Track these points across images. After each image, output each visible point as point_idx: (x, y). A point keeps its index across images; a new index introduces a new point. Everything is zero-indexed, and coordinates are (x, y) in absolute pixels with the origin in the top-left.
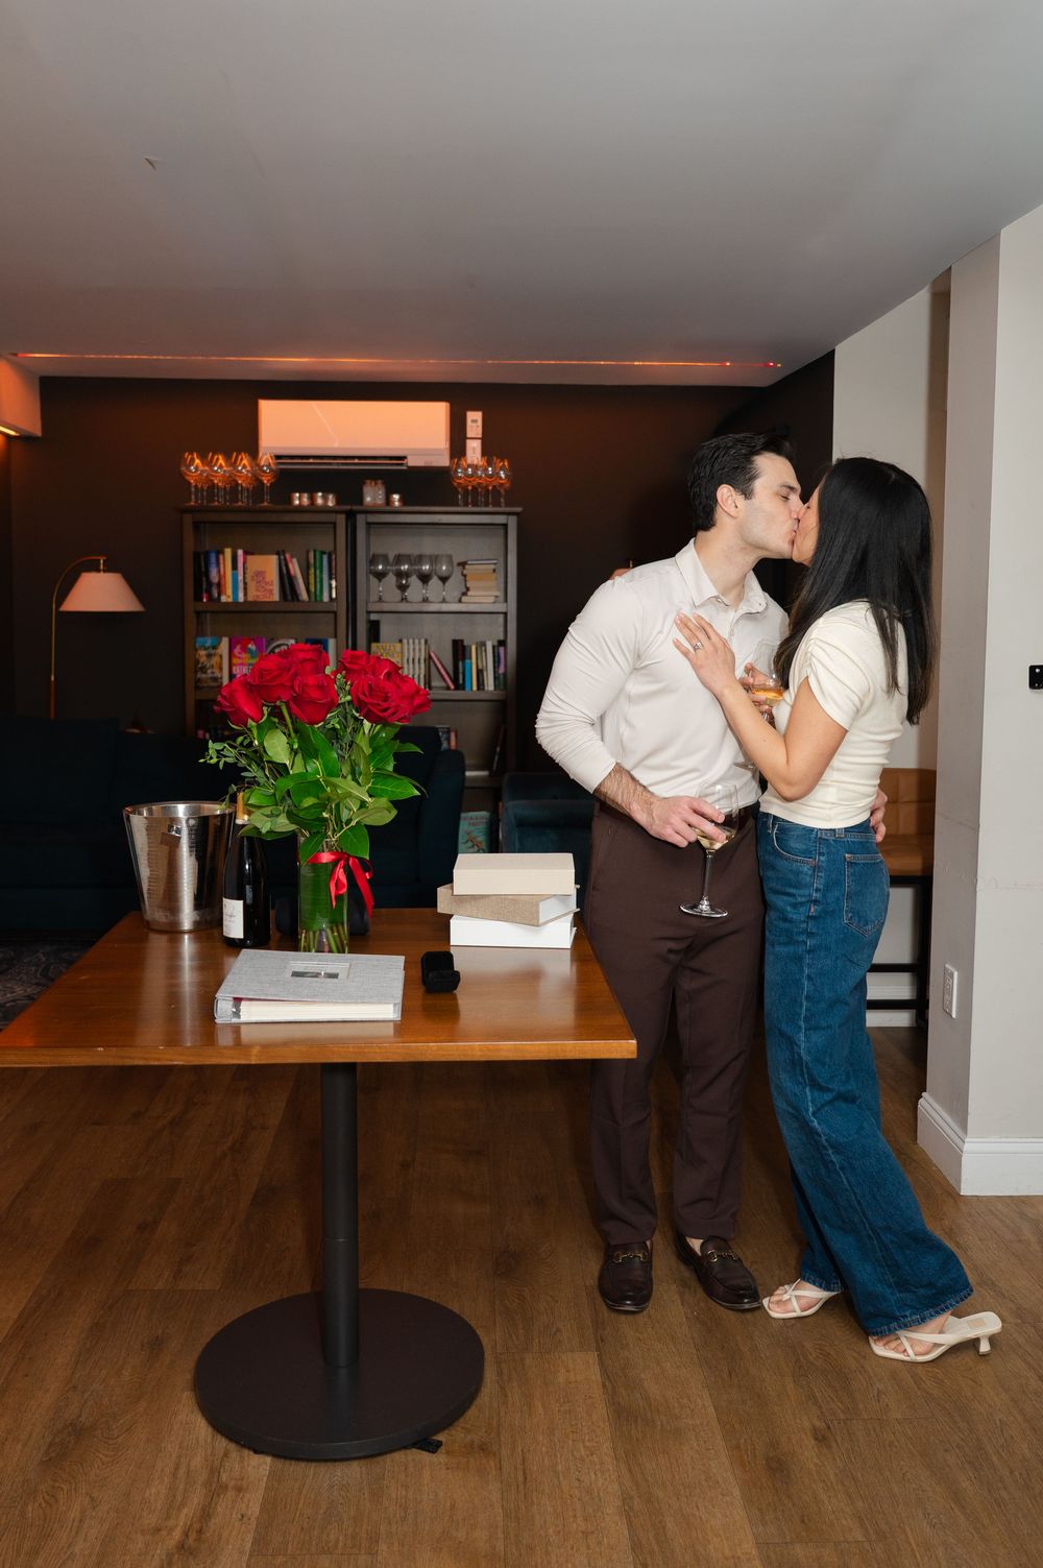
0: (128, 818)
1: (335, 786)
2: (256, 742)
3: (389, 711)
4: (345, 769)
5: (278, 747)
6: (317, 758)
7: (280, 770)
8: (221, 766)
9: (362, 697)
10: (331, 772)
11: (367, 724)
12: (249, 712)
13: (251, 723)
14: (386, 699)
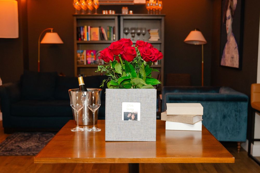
0: (70, 92)
2: (112, 67)
3: (152, 58)
4: (138, 76)
5: (118, 68)
6: (130, 72)
7: (118, 75)
9: (144, 53)
10: (134, 76)
11: (145, 62)
12: (109, 58)
13: (110, 61)
14: (151, 54)
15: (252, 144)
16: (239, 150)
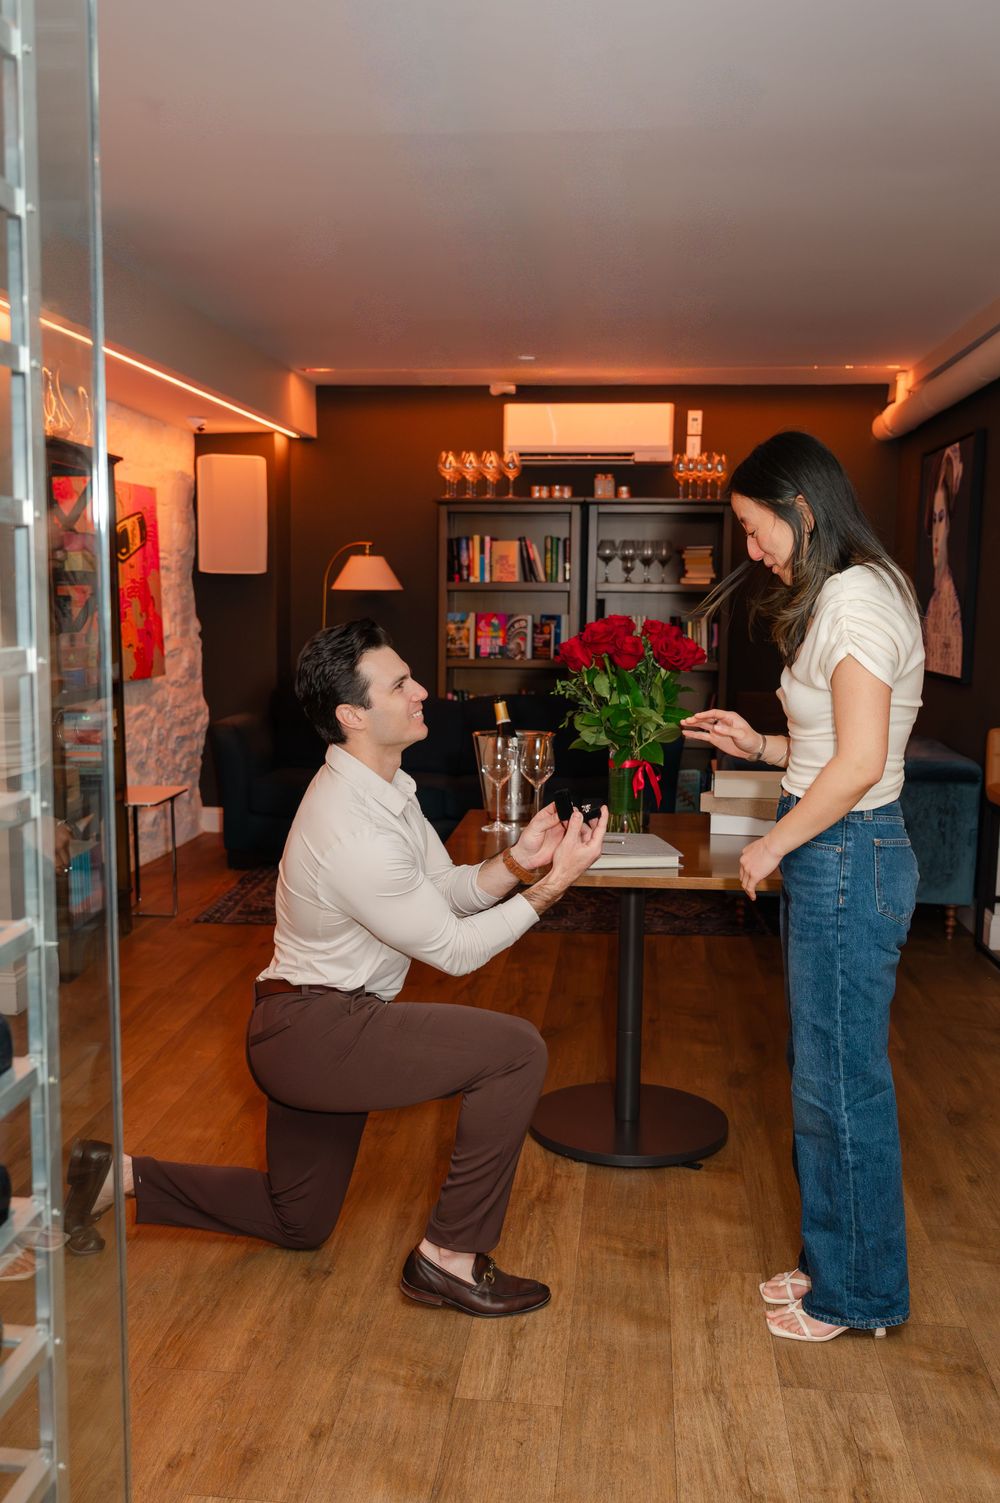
0: (477, 739)
1: (640, 713)
2: (586, 683)
3: (679, 663)
4: (646, 702)
5: (602, 686)
6: (628, 694)
7: (601, 701)
8: (567, 696)
9: (661, 652)
10: (636, 704)
11: (663, 671)
12: (582, 662)
13: (584, 668)
15: (987, 912)
16: (950, 930)
